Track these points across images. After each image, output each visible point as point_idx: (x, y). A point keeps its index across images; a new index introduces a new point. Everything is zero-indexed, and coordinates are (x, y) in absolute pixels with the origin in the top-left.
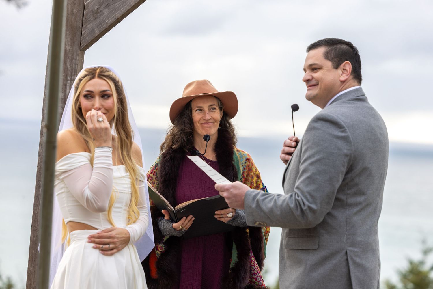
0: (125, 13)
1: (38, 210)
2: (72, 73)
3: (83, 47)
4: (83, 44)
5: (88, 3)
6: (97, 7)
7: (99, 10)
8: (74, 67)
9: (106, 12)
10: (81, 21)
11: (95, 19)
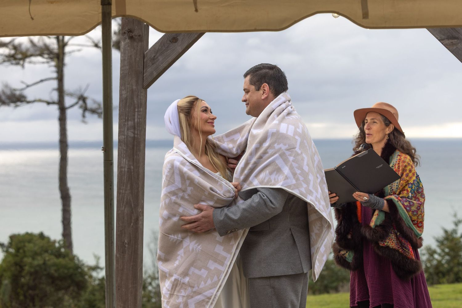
0: (175, 58)
1: (120, 211)
2: (138, 106)
3: (145, 86)
4: (145, 84)
5: (147, 53)
6: (154, 55)
7: (156, 57)
8: (139, 101)
9: (160, 58)
10: (142, 67)
11: (153, 64)
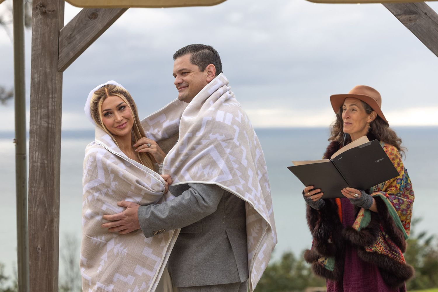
0: (94, 37)
1: (32, 212)
2: (53, 92)
3: (61, 68)
4: (61, 66)
5: (62, 30)
6: (70, 33)
7: (72, 36)
8: (54, 86)
9: (78, 37)
10: (57, 47)
11: (69, 43)
